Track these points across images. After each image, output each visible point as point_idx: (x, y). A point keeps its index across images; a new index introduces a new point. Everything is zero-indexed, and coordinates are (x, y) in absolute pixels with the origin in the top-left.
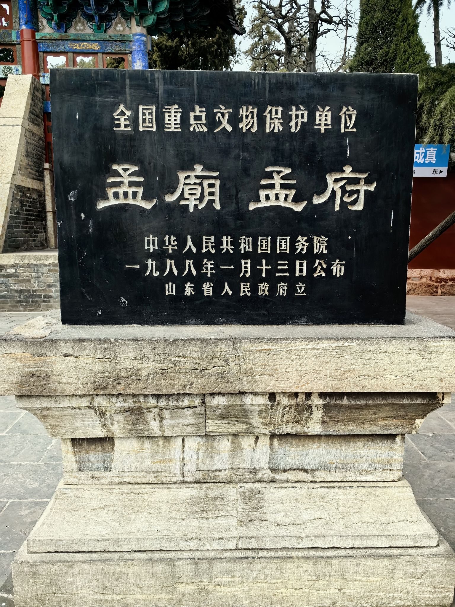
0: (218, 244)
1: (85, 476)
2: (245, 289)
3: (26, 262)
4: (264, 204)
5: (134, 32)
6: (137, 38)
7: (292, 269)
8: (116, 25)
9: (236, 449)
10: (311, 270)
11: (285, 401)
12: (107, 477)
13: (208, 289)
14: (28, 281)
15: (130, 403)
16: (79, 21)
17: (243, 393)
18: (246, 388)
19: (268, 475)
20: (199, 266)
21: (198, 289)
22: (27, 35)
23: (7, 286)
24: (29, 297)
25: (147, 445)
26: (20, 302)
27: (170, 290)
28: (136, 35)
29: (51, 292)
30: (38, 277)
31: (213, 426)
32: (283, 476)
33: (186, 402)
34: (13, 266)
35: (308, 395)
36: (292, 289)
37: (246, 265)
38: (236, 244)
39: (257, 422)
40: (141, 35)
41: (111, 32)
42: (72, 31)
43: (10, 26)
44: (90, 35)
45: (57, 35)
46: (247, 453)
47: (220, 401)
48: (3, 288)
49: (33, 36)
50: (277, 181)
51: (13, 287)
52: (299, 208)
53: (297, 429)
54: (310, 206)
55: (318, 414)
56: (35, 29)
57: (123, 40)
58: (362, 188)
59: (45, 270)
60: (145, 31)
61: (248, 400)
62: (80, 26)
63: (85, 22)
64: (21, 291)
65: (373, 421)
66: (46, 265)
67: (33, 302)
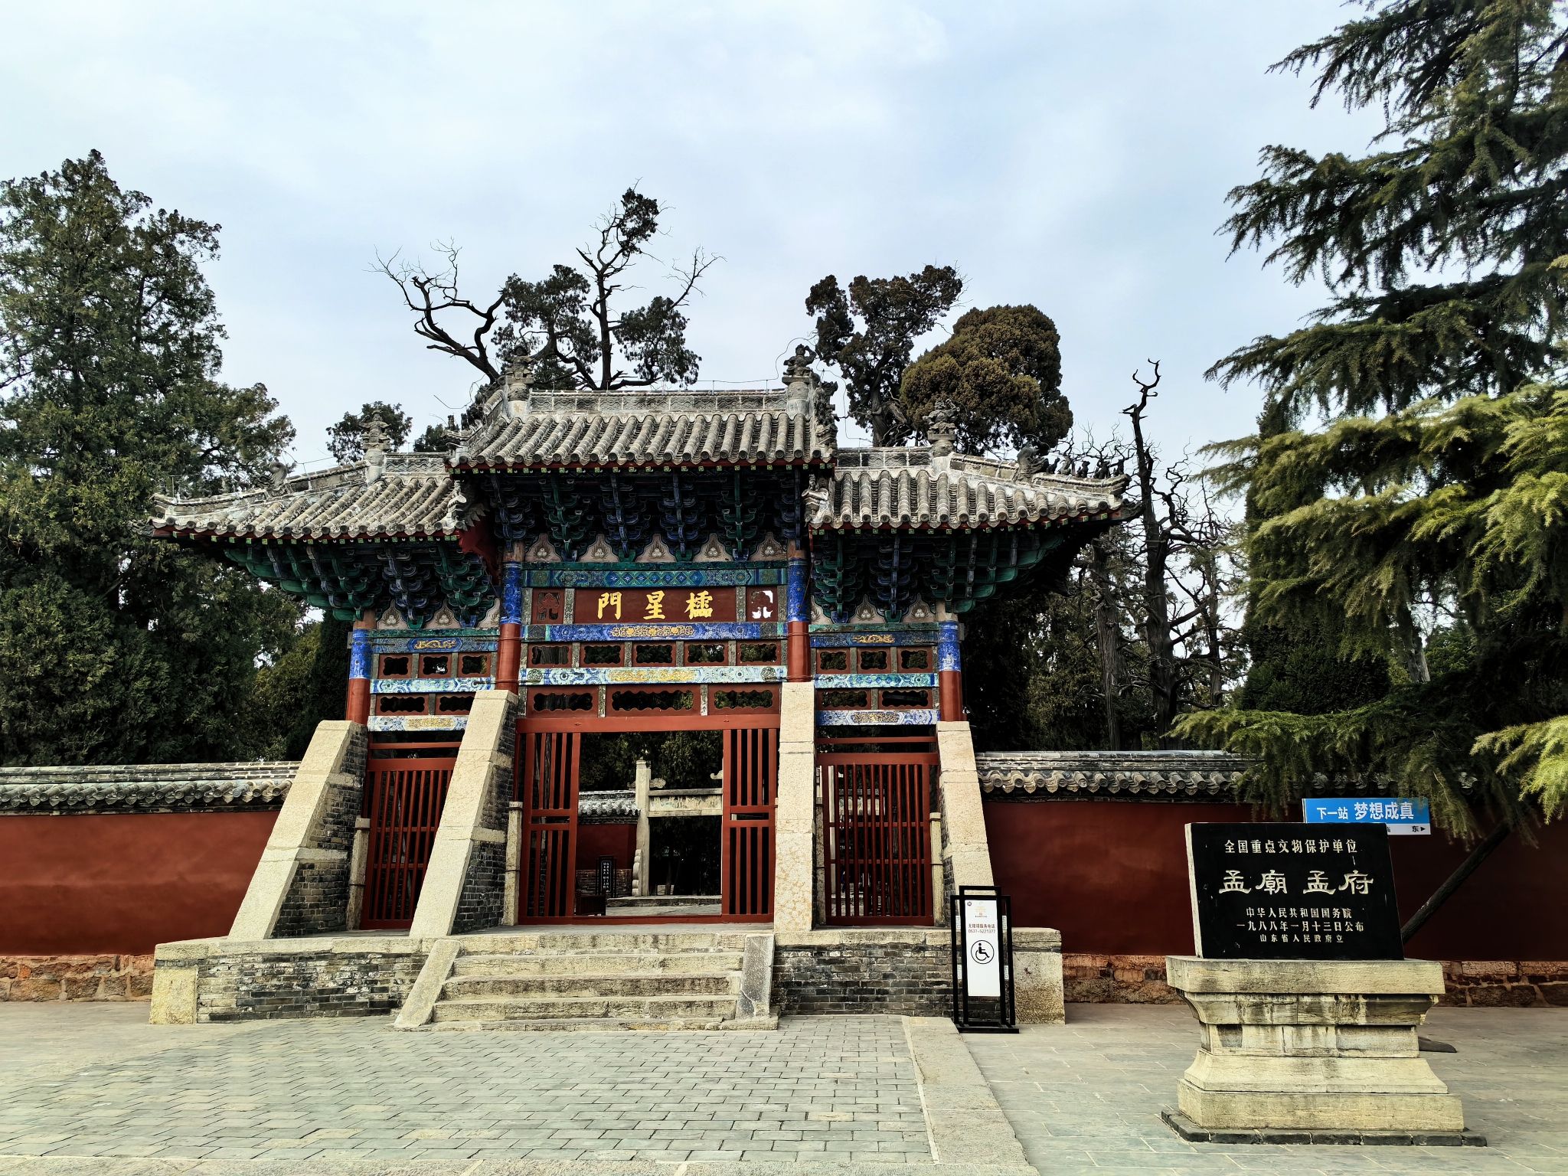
0: (1288, 912)
1: (1227, 1050)
2: (1307, 938)
3: (856, 941)
4: (1311, 890)
5: (941, 620)
6: (947, 627)
7: (1333, 927)
8: (915, 611)
9: (1315, 1035)
10: (1344, 927)
11: (1344, 1000)
12: (1240, 1051)
13: (1285, 938)
14: (856, 969)
15: (1257, 1000)
16: (865, 608)
17: (1320, 994)
18: (1323, 990)
19: (1336, 1052)
20: (1278, 925)
21: (1279, 938)
22: (797, 629)
23: (829, 976)
24: (858, 992)
25: (1261, 1030)
26: (844, 999)
27: (1263, 938)
28: (944, 623)
29: (887, 985)
30: (871, 963)
31: (1302, 1018)
32: (1346, 1054)
33: (1288, 1000)
34: (839, 948)
35: (1357, 996)
36: (1334, 939)
37: (1305, 924)
38: (1298, 912)
39: (1328, 1015)
40: (952, 623)
41: (908, 620)
42: (856, 621)
43: (774, 617)
44: (881, 625)
45: (837, 627)
46: (1322, 1038)
47: (1307, 999)
48: (823, 979)
49: (806, 629)
50: (1317, 878)
51: (836, 978)
52: (1332, 892)
53: (1351, 1021)
54: (1338, 891)
55: (1363, 1010)
56: (807, 620)
57: (927, 630)
58: (1366, 882)
59: (880, 952)
60: (956, 619)
61: (1323, 999)
62: (866, 614)
63: (873, 609)
64: (846, 984)
65: (1396, 1016)
66: (882, 947)
67: (862, 999)
